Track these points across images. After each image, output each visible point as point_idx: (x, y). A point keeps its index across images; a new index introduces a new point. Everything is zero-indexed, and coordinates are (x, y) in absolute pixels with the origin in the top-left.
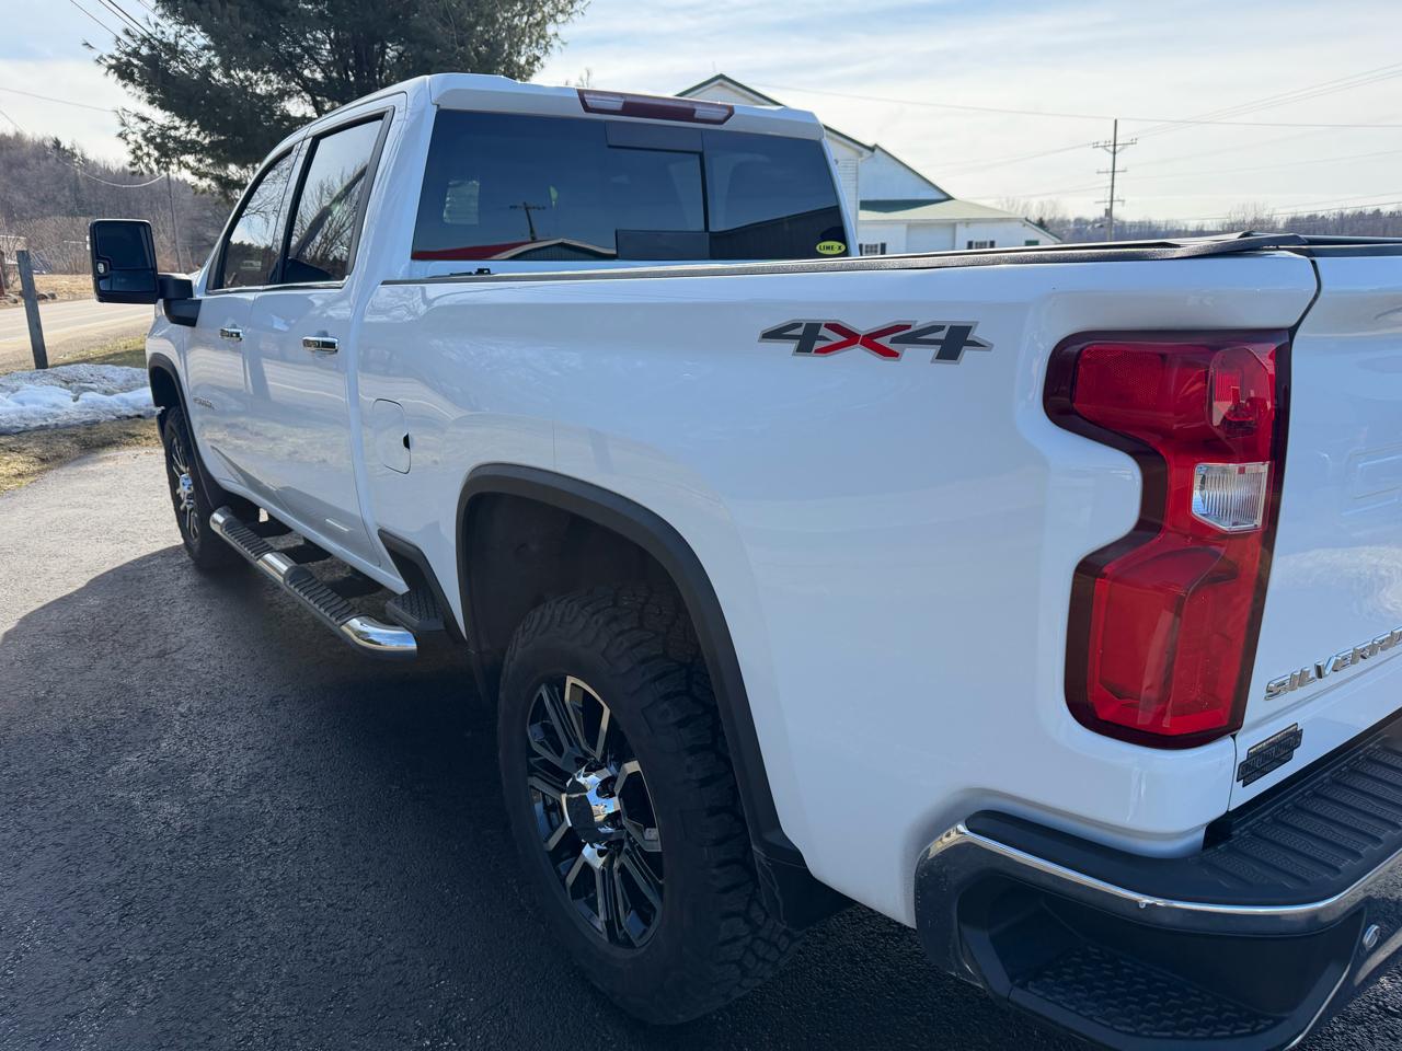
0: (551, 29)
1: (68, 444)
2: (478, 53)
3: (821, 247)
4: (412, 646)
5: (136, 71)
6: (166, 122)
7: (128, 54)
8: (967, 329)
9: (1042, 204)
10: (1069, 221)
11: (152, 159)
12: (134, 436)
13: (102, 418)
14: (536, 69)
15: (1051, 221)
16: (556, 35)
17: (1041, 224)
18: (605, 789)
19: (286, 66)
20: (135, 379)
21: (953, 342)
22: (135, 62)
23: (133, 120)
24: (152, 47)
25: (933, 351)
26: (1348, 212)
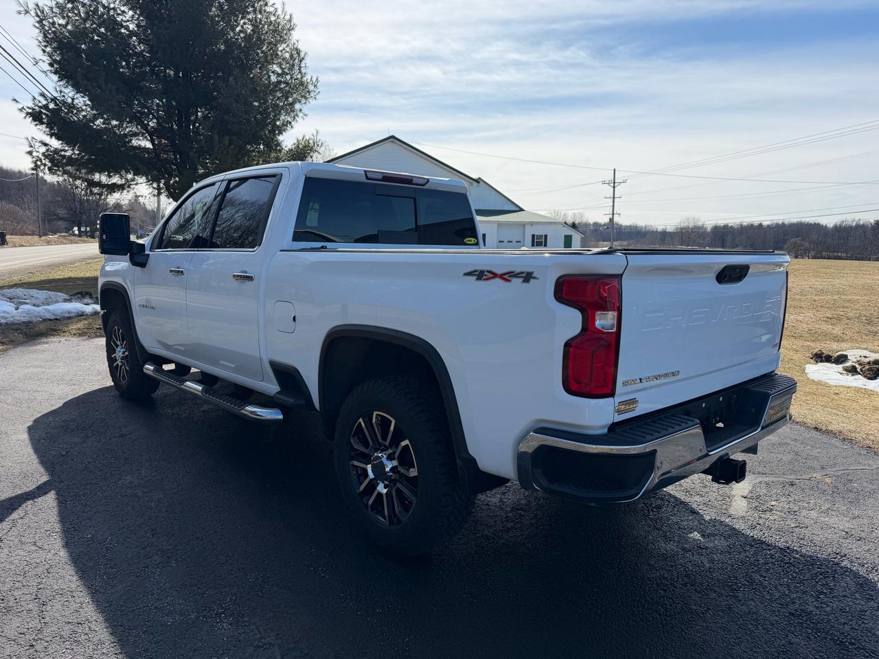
0: (297, 106)
1: (16, 334)
2: (255, 119)
3: (467, 240)
4: (281, 417)
5: (44, 117)
6: (60, 147)
7: (40, 107)
8: (532, 273)
9: (574, 214)
10: (590, 224)
11: (46, 168)
12: (56, 330)
13: (34, 320)
14: (288, 128)
15: (579, 224)
16: (301, 110)
17: (574, 226)
18: (390, 458)
19: (137, 119)
20: (51, 298)
21: (528, 277)
22: (44, 111)
23: (38, 144)
24: (56, 105)
25: (521, 280)
26: (744, 224)
